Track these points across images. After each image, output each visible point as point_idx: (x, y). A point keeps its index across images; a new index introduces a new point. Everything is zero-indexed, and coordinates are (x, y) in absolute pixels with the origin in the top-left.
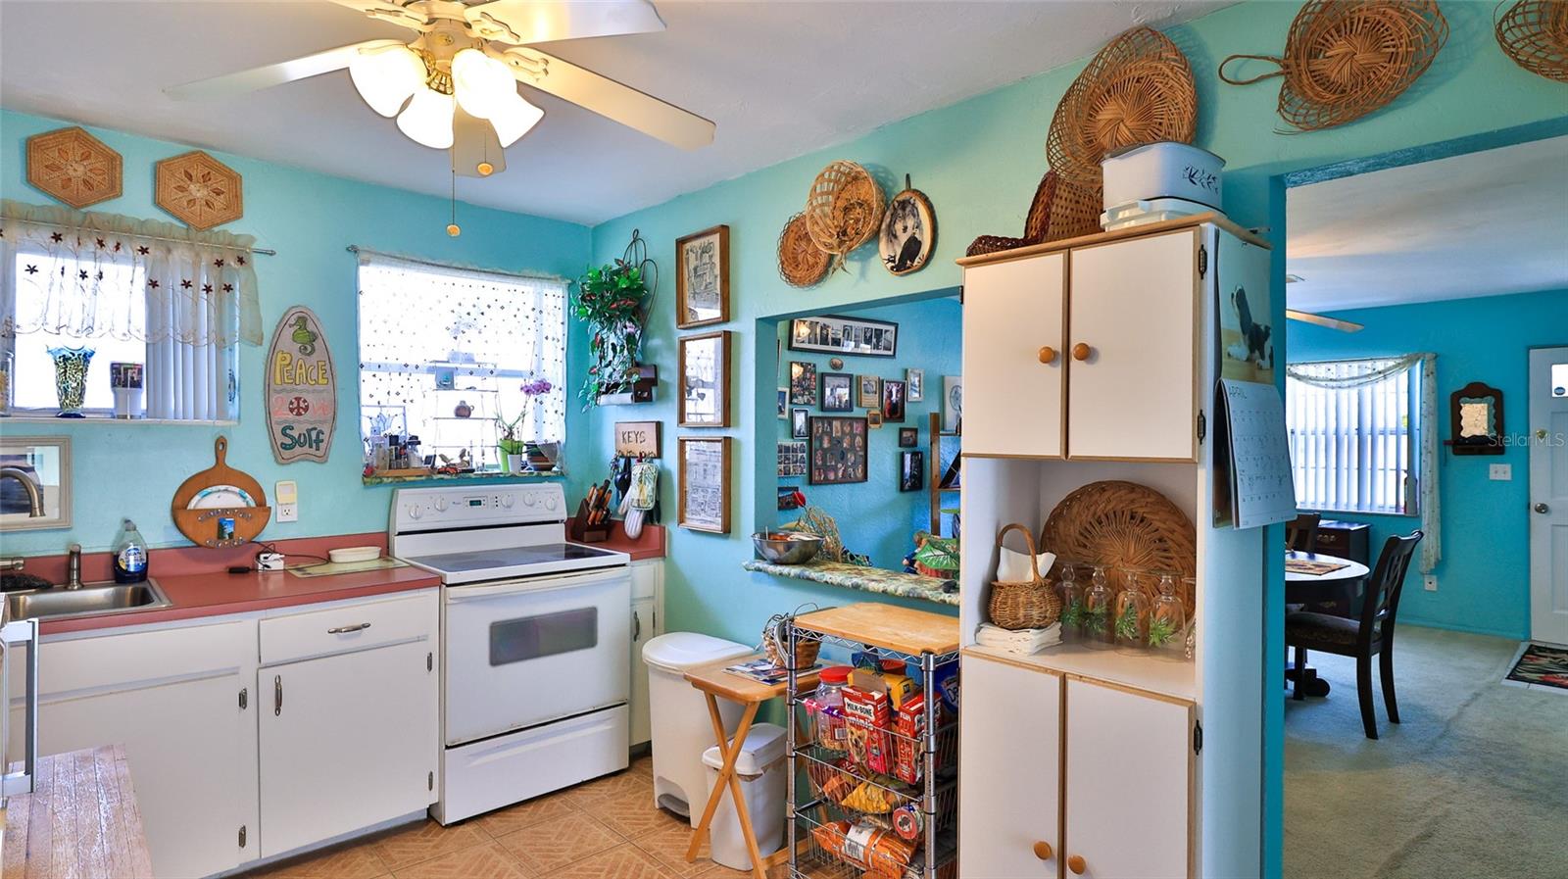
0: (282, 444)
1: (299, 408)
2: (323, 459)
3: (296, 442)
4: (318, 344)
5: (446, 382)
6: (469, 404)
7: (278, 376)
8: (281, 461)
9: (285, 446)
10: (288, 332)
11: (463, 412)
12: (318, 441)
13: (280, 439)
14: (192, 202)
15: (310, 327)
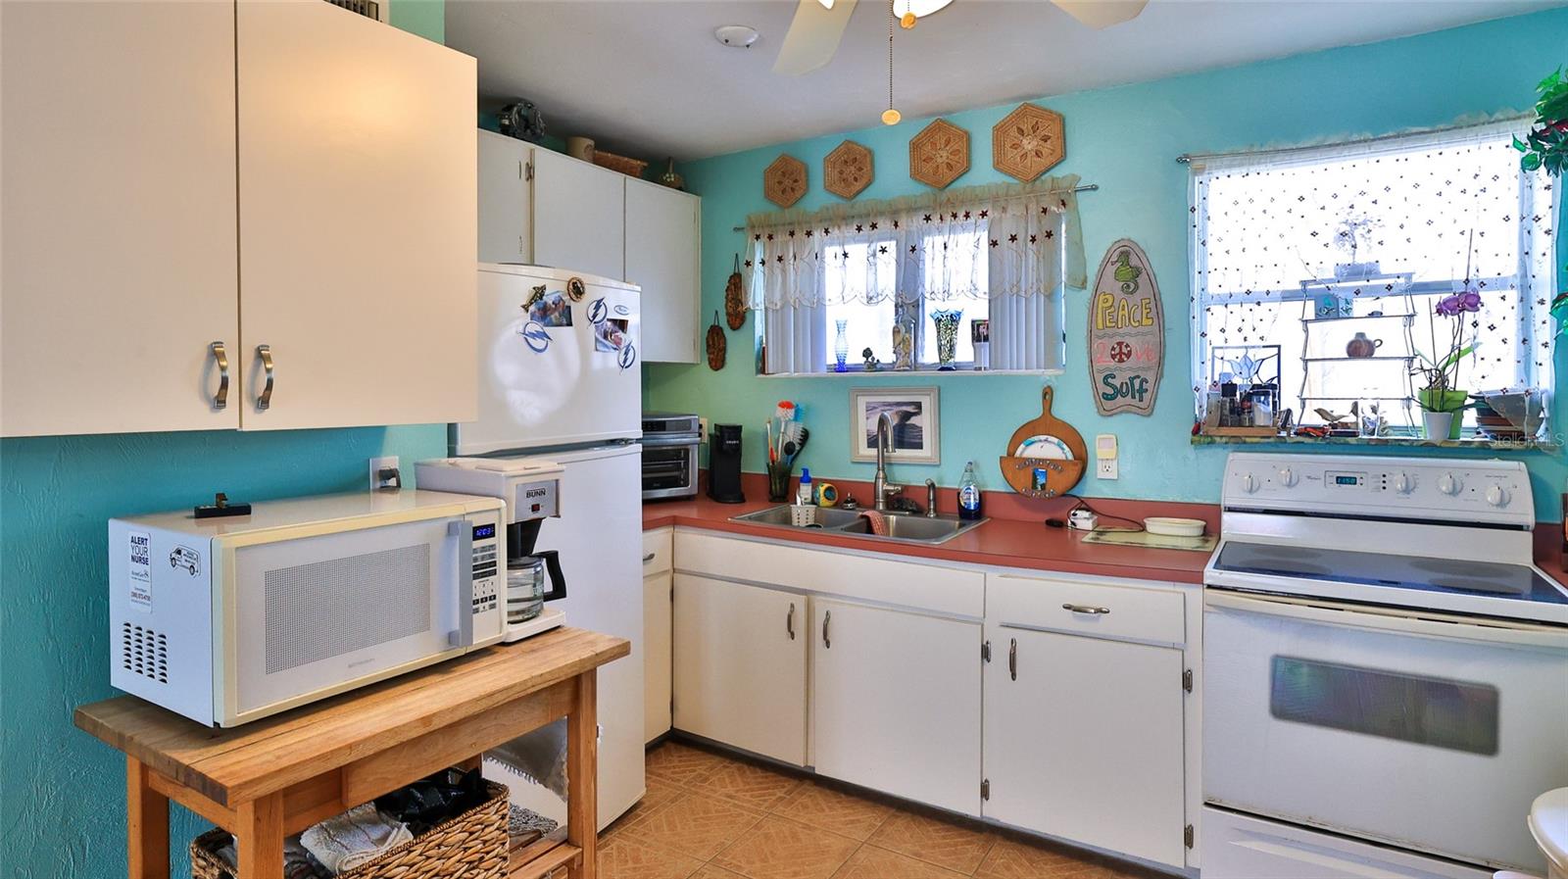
0: (1104, 394)
1: (1121, 354)
2: (1148, 411)
3: (1119, 391)
4: (1142, 280)
5: (1330, 308)
6: (1370, 337)
7: (1100, 321)
8: (1107, 413)
9: (1106, 397)
10: (1111, 269)
11: (1360, 349)
12: (1142, 391)
13: (1103, 389)
14: (1024, 156)
15: (1134, 261)
